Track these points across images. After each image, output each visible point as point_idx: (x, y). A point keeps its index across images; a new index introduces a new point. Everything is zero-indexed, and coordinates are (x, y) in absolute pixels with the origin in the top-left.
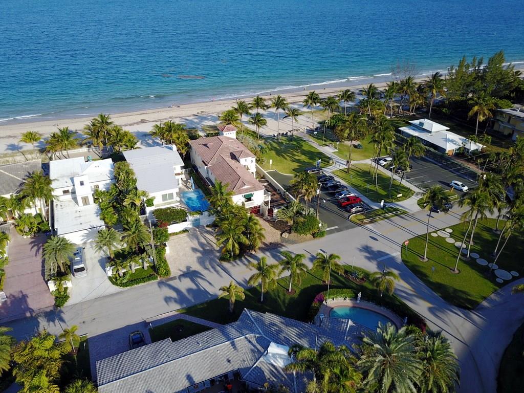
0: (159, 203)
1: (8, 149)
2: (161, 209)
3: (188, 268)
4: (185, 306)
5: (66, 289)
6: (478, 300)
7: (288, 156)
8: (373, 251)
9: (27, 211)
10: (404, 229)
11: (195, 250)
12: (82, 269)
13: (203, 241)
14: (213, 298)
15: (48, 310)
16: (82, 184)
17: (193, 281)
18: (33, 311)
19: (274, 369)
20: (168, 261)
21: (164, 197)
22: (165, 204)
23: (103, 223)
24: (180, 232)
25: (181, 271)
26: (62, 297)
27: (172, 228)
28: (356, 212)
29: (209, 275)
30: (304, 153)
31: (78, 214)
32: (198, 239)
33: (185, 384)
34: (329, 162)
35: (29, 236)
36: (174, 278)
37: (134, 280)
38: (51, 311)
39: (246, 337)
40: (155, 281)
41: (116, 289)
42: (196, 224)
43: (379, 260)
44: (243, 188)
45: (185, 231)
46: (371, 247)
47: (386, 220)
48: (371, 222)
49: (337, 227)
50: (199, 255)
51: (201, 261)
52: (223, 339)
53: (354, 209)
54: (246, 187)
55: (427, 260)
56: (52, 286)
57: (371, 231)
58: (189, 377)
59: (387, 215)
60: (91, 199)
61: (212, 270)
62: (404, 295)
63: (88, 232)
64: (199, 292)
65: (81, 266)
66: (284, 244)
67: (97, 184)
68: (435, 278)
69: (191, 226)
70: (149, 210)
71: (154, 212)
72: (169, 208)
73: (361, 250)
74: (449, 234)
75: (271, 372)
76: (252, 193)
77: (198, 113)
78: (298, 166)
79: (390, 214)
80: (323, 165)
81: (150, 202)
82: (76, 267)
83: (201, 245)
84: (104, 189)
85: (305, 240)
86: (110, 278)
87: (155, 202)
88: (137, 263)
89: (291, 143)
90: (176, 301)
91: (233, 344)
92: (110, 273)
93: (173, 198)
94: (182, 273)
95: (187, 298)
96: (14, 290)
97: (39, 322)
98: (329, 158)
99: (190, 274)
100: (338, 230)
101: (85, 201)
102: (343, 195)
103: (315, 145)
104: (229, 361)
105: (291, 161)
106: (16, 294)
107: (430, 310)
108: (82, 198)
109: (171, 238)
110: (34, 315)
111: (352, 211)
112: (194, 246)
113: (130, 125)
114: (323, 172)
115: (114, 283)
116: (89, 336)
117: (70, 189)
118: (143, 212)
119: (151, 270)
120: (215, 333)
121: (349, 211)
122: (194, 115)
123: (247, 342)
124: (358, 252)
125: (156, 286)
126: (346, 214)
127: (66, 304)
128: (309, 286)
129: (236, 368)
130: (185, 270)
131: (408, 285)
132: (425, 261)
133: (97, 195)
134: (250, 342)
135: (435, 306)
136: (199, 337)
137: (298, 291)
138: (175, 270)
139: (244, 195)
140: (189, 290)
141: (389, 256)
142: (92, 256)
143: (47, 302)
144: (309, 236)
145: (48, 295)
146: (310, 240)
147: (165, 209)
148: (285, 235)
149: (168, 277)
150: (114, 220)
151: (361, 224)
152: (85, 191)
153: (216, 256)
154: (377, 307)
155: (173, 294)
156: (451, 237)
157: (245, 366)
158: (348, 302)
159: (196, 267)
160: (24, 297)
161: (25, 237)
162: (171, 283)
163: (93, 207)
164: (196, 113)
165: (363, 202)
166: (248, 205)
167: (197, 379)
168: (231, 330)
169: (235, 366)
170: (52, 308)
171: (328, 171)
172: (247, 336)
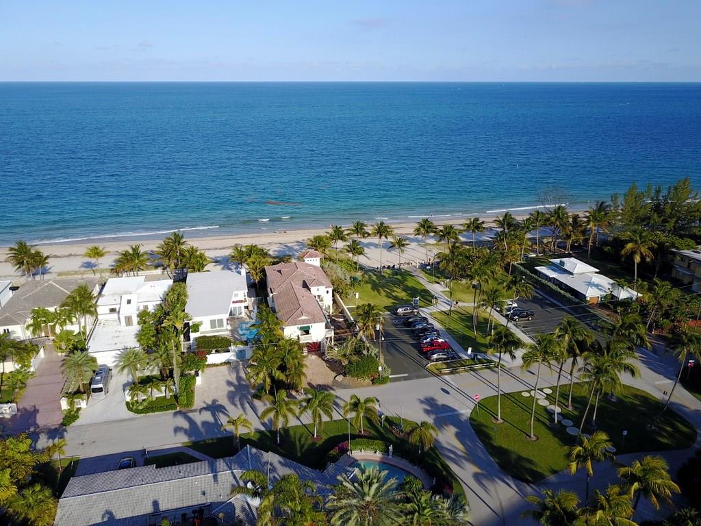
0: (206, 330)
1: (82, 266)
2: (205, 337)
3: (214, 401)
4: (193, 438)
5: (79, 409)
6: (546, 473)
7: (385, 291)
8: (437, 405)
9: (69, 327)
10: (489, 383)
11: (229, 383)
12: (100, 390)
13: (243, 375)
14: (228, 435)
15: (53, 427)
16: (129, 302)
17: (214, 415)
18: (38, 427)
19: (247, 507)
20: (196, 393)
21: (213, 323)
22: (213, 331)
23: (137, 345)
24: (221, 364)
25: (205, 402)
26: (71, 416)
27: (213, 358)
28: (437, 360)
29: (234, 412)
30: (406, 289)
31: (117, 335)
32: (238, 372)
33: (150, 509)
34: (431, 302)
35: (64, 354)
36: (195, 411)
37: (154, 406)
38: (56, 429)
39: (232, 473)
40: (174, 411)
41: (131, 414)
42: (241, 354)
43: (439, 416)
44: (300, 318)
45: (227, 363)
46: (436, 400)
47: (472, 372)
48: (451, 373)
49: (406, 375)
50: (232, 389)
51: (231, 397)
52: (208, 469)
53: (435, 356)
54: (303, 318)
55: (502, 421)
56: (64, 404)
57: (447, 383)
58: (155, 504)
59: (476, 367)
60: (135, 320)
61: (239, 406)
62: (452, 456)
63: (120, 353)
64: (217, 425)
65: (100, 386)
66: (335, 388)
67: (145, 304)
68: (499, 441)
69: (234, 358)
70: (193, 336)
71: (196, 339)
72: (214, 336)
73: (422, 402)
74: (545, 396)
75: (243, 509)
76: (310, 325)
77: (303, 240)
78: (393, 303)
79: (479, 366)
80: (422, 304)
81: (196, 328)
82: (94, 386)
83: (239, 378)
84: (153, 311)
85: (362, 386)
86: (128, 404)
87: (202, 329)
88: (159, 390)
89: (396, 277)
90: (186, 432)
91: (215, 477)
92: (128, 399)
93: (223, 326)
94: (205, 406)
95: (199, 431)
96: (27, 404)
97: (39, 438)
98: (433, 297)
99: (215, 408)
100: (405, 379)
101: (129, 321)
102: (428, 340)
103: (425, 282)
104: (204, 493)
105: (386, 296)
106: (28, 408)
107: (477, 477)
108: (125, 317)
109: (207, 370)
110: (38, 430)
111: (432, 358)
112: (231, 380)
113: (220, 249)
114: (418, 313)
115: (129, 409)
116: (82, 457)
117: (117, 307)
118: (187, 338)
119: (173, 399)
120: (204, 465)
121: (429, 359)
122: (298, 242)
123: (232, 477)
124: (418, 404)
125: (171, 416)
126: (424, 361)
127: (73, 424)
128: (341, 434)
129: (209, 501)
130: (210, 403)
131: (462, 446)
132: (498, 422)
133: (143, 315)
134: (235, 477)
135: (485, 472)
136: (183, 467)
137: (325, 437)
138: (198, 402)
139: (299, 326)
140: (205, 423)
141: (456, 413)
142: (120, 379)
143: (54, 420)
144: (368, 381)
145: (58, 413)
146: (368, 386)
147: (210, 337)
148: (340, 378)
149: (189, 409)
150: (150, 342)
151: (438, 374)
152: (132, 311)
153: (249, 393)
154: (410, 465)
155: (186, 425)
156: (546, 398)
157: (219, 501)
158: (379, 455)
159: (224, 401)
160: (36, 411)
161: (60, 354)
162: (190, 415)
163: (136, 327)
164: (300, 240)
165: (452, 349)
166: (304, 339)
167: (163, 507)
168: (221, 464)
169: (210, 499)
170: (57, 426)
171: (425, 312)
172: (234, 471)
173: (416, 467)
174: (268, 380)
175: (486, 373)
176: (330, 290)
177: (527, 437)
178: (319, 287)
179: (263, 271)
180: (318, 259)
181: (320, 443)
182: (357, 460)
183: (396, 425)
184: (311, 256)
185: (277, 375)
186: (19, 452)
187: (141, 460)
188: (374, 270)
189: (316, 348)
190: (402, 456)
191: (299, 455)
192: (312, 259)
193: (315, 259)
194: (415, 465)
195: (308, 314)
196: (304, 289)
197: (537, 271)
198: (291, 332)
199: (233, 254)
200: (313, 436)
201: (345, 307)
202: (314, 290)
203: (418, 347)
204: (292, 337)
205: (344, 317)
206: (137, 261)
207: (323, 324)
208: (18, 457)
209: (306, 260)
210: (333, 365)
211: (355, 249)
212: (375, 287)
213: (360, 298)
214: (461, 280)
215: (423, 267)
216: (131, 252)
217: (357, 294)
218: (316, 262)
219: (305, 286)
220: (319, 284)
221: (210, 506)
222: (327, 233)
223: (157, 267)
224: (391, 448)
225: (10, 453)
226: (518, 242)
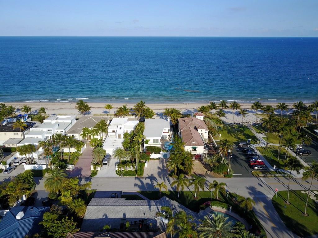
0: (151, 143)
2: (150, 146)
3: (152, 175)
4: (142, 190)
5: (97, 171)
7: (234, 135)
8: (255, 191)
9: (96, 137)
10: (283, 184)
11: (159, 168)
12: (106, 164)
13: (165, 165)
14: (156, 190)
15: (87, 177)
16: (121, 128)
17: (151, 181)
18: (82, 176)
19: (162, 223)
20: (144, 170)
21: (154, 141)
22: (154, 144)
23: (122, 147)
24: (156, 159)
26: (94, 173)
27: (153, 156)
28: (257, 170)
29: (160, 181)
30: (244, 135)
31: (114, 142)
32: (163, 164)
33: (122, 216)
36: (143, 178)
37: (127, 174)
38: (88, 177)
39: (157, 207)
40: (135, 177)
41: (117, 176)
42: (165, 156)
43: (256, 196)
44: (192, 143)
45: (159, 159)
46: (255, 188)
47: (275, 178)
48: (264, 177)
49: (241, 175)
50: (160, 170)
51: (159, 174)
52: (147, 204)
53: (256, 168)
54: (194, 143)
55: (289, 204)
56: (92, 168)
57: (261, 181)
58: (124, 215)
59: (277, 175)
60: (122, 136)
61: (162, 179)
62: (261, 216)
63: (115, 149)
64: (152, 186)
65: (106, 162)
66: (206, 176)
67: (127, 130)
68: (287, 213)
69: (162, 157)
70: (145, 145)
71: (147, 147)
72: (154, 147)
73: (247, 188)
74: (315, 195)
75: (160, 224)
77: (196, 108)
78: (238, 141)
79: (279, 175)
80: (252, 142)
81: (147, 142)
82: (104, 162)
83: (163, 166)
84: (130, 133)
85: (219, 177)
86: (116, 171)
87: (149, 143)
88: (130, 167)
89: (240, 128)
90: (139, 186)
91: (150, 208)
92: (117, 169)
93: (158, 143)
94: (148, 176)
95: (145, 187)
96: (78, 166)
97: (82, 180)
98: (258, 139)
99: (152, 178)
102: (254, 160)
103: (254, 132)
104: (144, 214)
105: (234, 137)
106: (79, 167)
107: (273, 228)
108: (119, 135)
109: (150, 161)
112: (159, 166)
113: (160, 109)
114: (250, 146)
115: (117, 173)
116: (97, 190)
117: (116, 130)
118: (143, 146)
119: (135, 172)
120: (146, 202)
121: (253, 169)
122: (194, 109)
123: (157, 209)
124: (245, 189)
125: (134, 179)
126: (251, 169)
127: (94, 177)
128: (207, 198)
130: (150, 175)
131: (267, 213)
132: (287, 204)
133: (126, 135)
134: (158, 209)
135: (278, 227)
136: (137, 201)
138: (145, 175)
140: (147, 184)
141: (265, 196)
142: (114, 160)
143: (88, 174)
145: (90, 171)
146: (222, 177)
147: (153, 147)
148: (209, 172)
149: (141, 177)
150: (127, 146)
151: (257, 176)
152: (121, 132)
153: (168, 173)
154: (239, 217)
155: (140, 184)
157: (150, 218)
158: (224, 210)
159: (156, 175)
160: (81, 169)
161: (92, 147)
162: (141, 179)
163: (122, 139)
165: (265, 165)
166: (193, 153)
167: (127, 216)
168: (153, 202)
169: (147, 216)
170: (89, 177)
171: (253, 146)
173: (242, 219)
174: (176, 168)
175: (283, 179)
176: (207, 132)
177: (303, 214)
178: (202, 130)
179: (177, 120)
180: (203, 117)
181: (197, 200)
182: (214, 211)
183: (234, 197)
184: (200, 115)
185: (180, 167)
186: (74, 184)
187: (120, 196)
188: (229, 124)
189: (199, 157)
190: (236, 213)
191: (187, 204)
192: (200, 117)
193: (201, 117)
194: (242, 218)
195: (196, 141)
196: (195, 130)
197: (315, 131)
198: (188, 148)
199: (165, 112)
200: (194, 196)
201: (214, 140)
202: (200, 131)
203: (248, 162)
204: (188, 151)
205: (213, 145)
206: (125, 112)
207: (203, 147)
208: (74, 186)
209: (197, 117)
210: (206, 166)
211: (221, 113)
212: (229, 132)
213: (221, 137)
214: (273, 133)
215: (254, 125)
216: (123, 108)
217: (220, 135)
218: (201, 118)
219: (196, 128)
220: (202, 128)
221: (147, 220)
222: (208, 105)
223: (133, 115)
224: (231, 207)
225: (71, 184)
226: (306, 116)
